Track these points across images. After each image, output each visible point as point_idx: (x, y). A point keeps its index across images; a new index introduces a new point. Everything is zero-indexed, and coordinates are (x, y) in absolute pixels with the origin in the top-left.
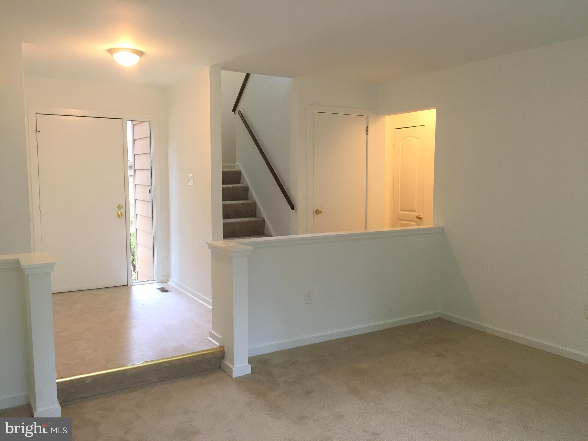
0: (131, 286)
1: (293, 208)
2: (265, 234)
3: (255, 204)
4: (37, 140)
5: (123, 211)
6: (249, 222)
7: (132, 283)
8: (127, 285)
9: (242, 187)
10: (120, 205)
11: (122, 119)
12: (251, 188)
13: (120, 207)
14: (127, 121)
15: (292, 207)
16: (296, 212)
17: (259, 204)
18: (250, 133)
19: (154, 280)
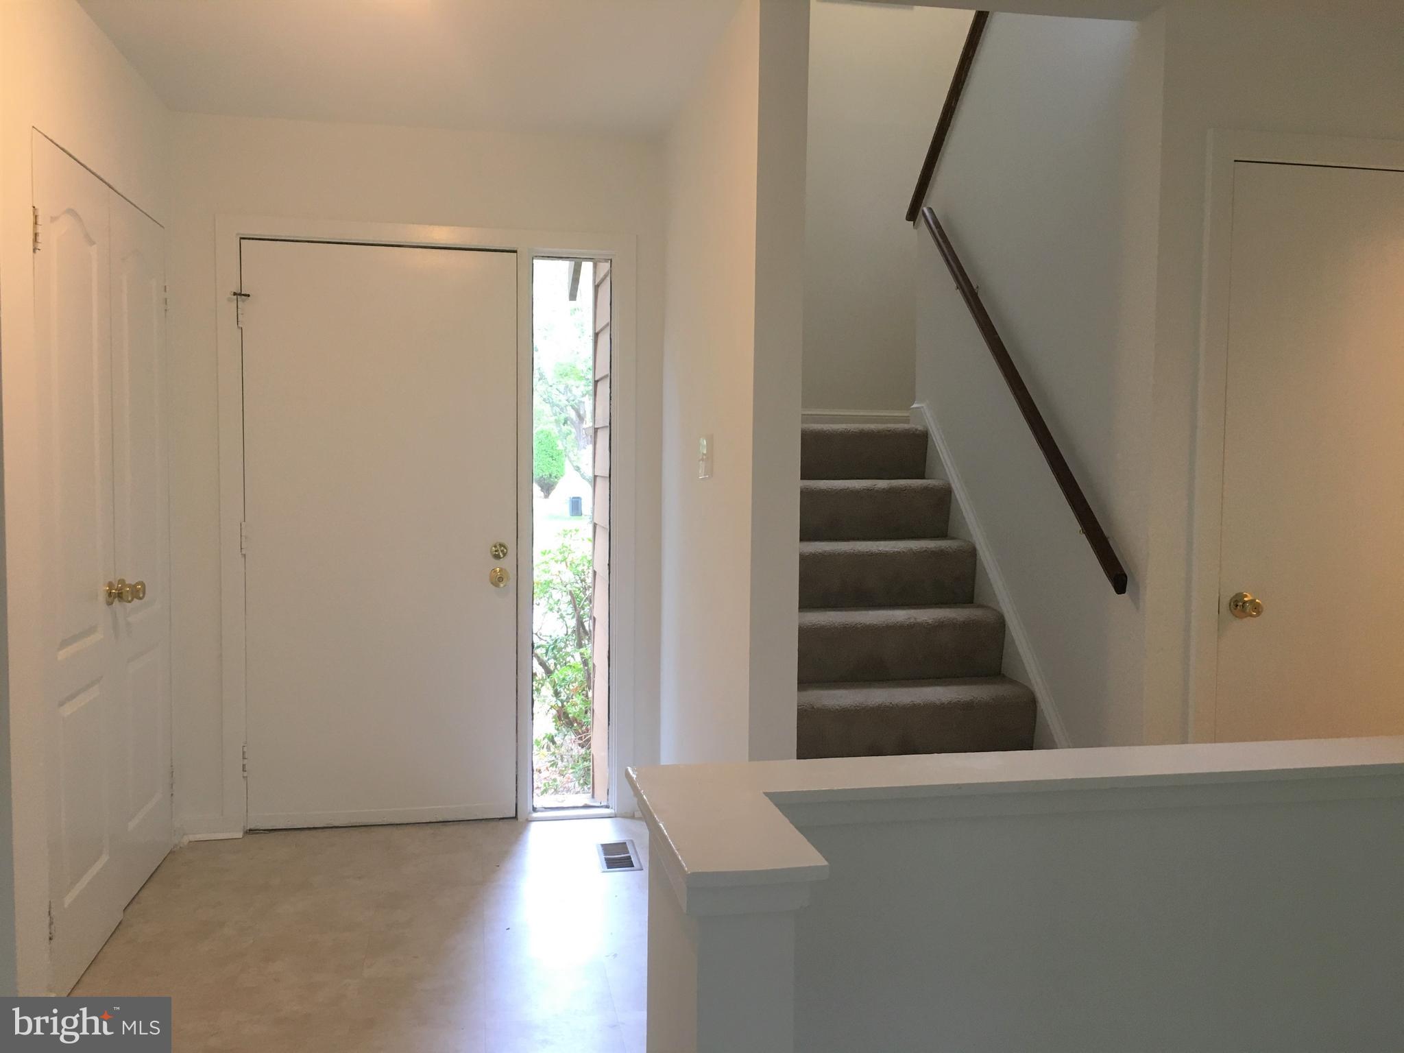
0: (529, 821)
1: (1120, 587)
2: (1004, 676)
3: (972, 554)
4: (240, 325)
5: (508, 563)
6: (940, 626)
7: (535, 810)
8: (516, 817)
9: (926, 490)
10: (501, 545)
11: (515, 252)
12: (961, 494)
13: (499, 552)
14: (535, 261)
15: (1120, 581)
16: (1136, 599)
17: (986, 556)
18: (960, 287)
19: (607, 807)
